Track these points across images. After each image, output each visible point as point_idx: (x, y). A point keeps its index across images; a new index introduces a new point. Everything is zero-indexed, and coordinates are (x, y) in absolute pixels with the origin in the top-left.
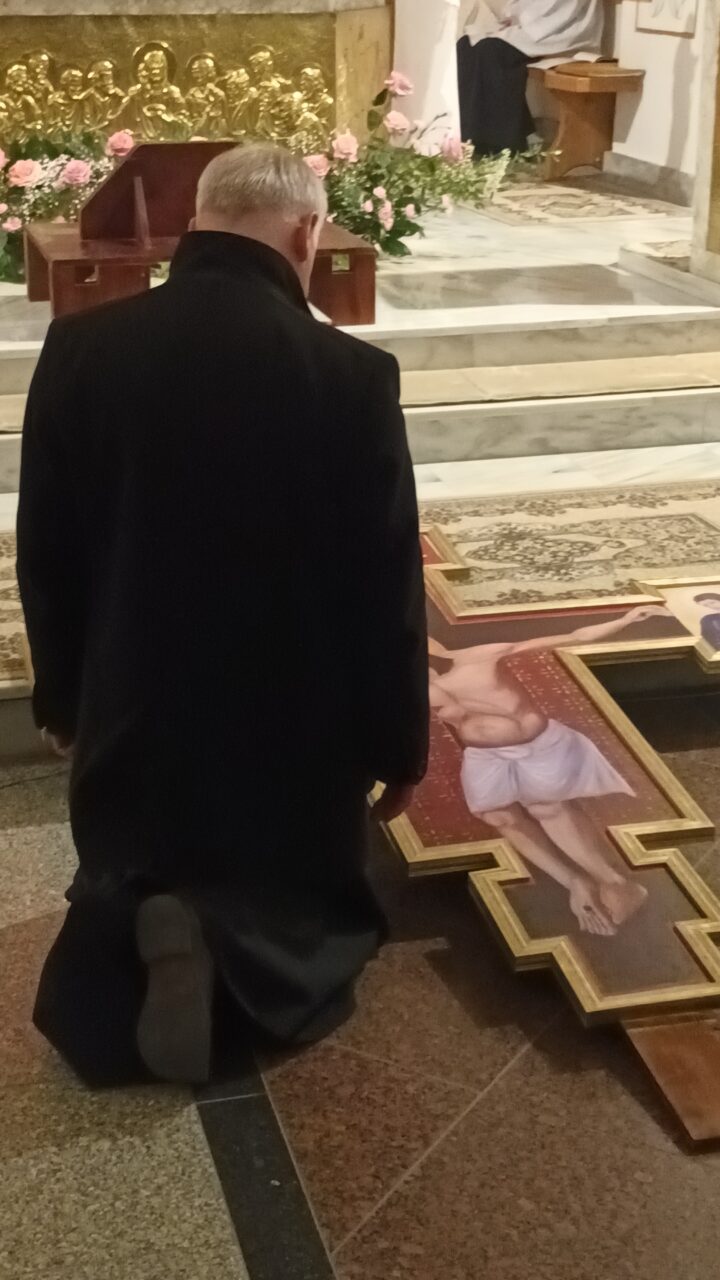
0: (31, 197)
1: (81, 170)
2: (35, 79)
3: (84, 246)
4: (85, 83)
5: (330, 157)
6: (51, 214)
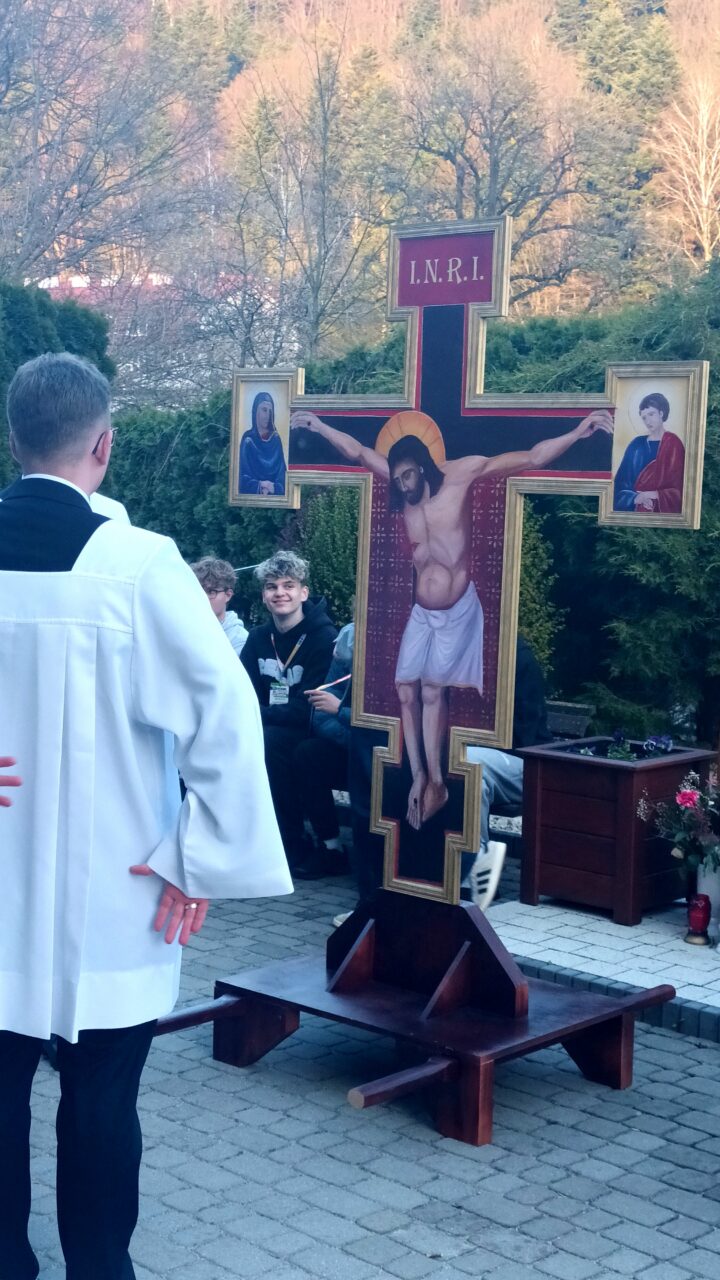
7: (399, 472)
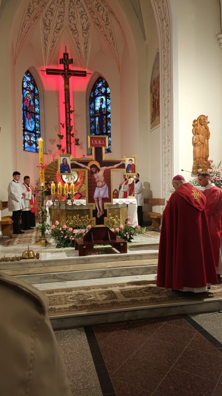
0: (76, 235)
1: (83, 231)
2: (77, 218)
3: (84, 242)
4: (84, 218)
5: (120, 228)
6: (79, 237)
7: (92, 169)
